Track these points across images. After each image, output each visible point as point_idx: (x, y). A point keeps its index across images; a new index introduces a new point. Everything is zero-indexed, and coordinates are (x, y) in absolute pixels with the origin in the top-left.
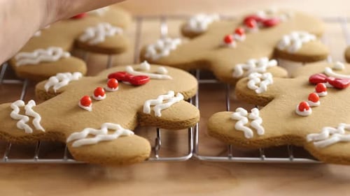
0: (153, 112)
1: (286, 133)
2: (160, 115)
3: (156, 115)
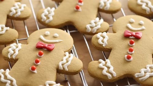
0: (64, 68)
1: (125, 73)
2: (67, 70)
3: (65, 70)
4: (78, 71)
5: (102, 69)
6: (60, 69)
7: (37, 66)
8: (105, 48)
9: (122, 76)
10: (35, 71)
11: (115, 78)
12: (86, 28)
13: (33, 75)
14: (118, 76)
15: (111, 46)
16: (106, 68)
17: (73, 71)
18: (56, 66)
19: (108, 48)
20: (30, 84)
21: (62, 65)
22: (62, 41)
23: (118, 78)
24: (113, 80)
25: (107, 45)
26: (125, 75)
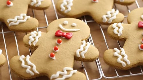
0: (81, 56)
1: (139, 62)
2: (84, 57)
3: (82, 57)
4: (94, 59)
5: (117, 57)
6: (77, 56)
7: (55, 53)
8: (120, 38)
9: (136, 64)
10: (54, 58)
11: (129, 66)
12: (102, 19)
13: (52, 61)
14: (132, 65)
15: (126, 36)
16: (120, 57)
17: (89, 59)
18: (73, 54)
19: (123, 37)
20: (49, 69)
21: (79, 52)
22: (79, 30)
23: (132, 66)
24: (127, 68)
25: (121, 35)
26: (138, 63)
